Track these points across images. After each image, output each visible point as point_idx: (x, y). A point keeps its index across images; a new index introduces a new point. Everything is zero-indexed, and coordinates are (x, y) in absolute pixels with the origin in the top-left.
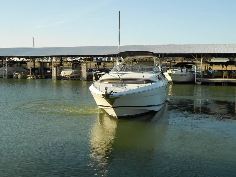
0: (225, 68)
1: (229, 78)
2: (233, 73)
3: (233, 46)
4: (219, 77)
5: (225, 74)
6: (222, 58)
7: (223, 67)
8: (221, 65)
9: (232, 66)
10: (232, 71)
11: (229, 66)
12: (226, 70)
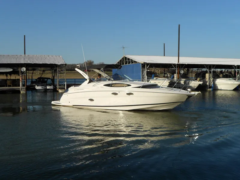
0: (9, 77)
1: (13, 86)
2: (17, 81)
3: (16, 57)
4: (4, 86)
5: (8, 82)
6: (5, 68)
7: (7, 76)
8: (5, 74)
9: (16, 75)
10: (16, 79)
11: (13, 75)
12: (10, 79)
